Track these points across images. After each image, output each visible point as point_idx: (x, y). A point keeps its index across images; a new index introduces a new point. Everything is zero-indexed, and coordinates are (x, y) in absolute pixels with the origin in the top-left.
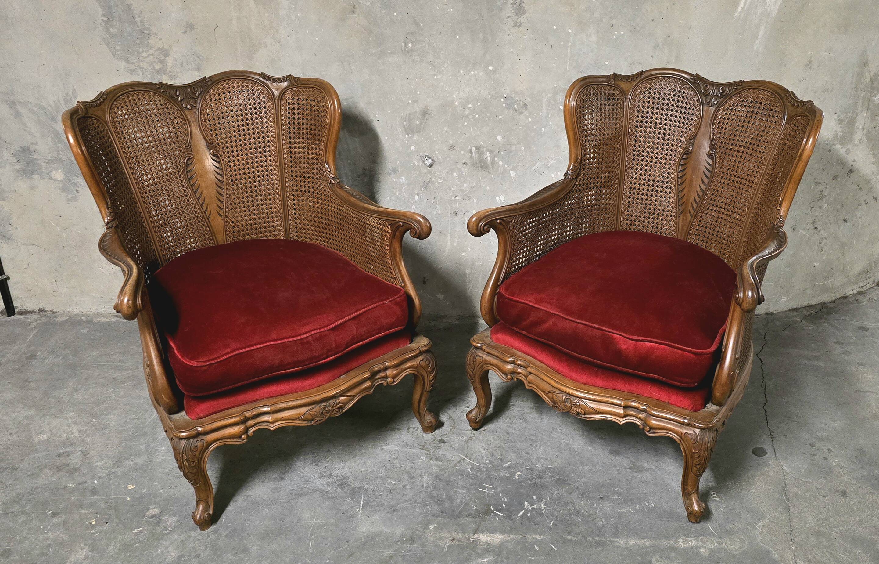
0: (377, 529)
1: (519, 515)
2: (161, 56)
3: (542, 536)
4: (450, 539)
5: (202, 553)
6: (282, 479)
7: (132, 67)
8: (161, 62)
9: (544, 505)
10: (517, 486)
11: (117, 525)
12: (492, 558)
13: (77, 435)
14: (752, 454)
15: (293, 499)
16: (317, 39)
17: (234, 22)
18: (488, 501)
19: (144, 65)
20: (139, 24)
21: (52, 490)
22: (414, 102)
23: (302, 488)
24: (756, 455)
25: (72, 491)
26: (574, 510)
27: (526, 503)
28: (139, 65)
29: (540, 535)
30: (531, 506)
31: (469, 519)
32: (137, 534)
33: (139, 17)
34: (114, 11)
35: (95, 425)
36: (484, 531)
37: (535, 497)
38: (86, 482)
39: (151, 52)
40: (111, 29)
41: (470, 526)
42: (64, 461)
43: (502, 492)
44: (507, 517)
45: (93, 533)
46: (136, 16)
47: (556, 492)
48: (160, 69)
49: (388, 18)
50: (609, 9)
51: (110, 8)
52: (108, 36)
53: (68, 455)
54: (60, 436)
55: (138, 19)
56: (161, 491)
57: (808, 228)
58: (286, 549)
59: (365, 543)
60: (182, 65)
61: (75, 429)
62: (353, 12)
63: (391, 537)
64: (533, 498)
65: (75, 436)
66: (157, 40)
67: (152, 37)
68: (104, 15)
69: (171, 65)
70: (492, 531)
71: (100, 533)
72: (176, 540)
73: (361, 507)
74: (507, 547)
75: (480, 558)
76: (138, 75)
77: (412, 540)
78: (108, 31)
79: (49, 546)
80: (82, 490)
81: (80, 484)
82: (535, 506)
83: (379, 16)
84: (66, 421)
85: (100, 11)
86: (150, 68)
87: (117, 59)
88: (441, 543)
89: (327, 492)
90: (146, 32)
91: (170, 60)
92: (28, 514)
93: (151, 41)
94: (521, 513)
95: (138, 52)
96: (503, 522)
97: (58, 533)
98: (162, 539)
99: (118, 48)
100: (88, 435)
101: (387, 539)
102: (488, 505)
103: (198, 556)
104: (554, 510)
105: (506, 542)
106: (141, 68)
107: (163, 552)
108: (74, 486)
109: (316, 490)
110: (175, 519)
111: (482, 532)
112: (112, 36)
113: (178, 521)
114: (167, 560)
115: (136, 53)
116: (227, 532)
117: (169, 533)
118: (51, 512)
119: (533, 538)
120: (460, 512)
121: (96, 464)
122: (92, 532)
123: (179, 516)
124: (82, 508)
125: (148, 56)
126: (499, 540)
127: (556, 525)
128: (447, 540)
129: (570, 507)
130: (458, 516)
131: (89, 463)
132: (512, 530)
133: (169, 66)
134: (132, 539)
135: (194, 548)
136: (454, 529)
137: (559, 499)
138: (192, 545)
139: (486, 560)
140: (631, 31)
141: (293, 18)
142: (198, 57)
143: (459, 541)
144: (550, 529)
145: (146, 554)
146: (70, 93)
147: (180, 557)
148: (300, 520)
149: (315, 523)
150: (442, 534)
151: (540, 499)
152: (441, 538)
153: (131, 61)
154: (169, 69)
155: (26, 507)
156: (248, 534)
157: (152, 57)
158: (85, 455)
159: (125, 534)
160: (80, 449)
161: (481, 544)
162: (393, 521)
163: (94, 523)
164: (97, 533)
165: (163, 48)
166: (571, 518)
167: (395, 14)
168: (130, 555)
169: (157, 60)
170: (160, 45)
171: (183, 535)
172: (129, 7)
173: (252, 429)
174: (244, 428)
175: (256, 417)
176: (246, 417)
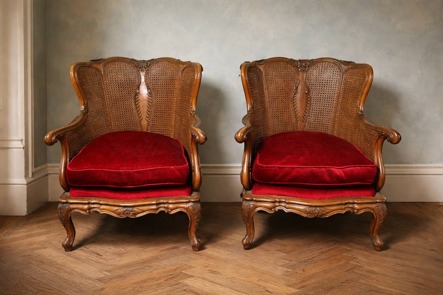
173: (92, 209)
174: (88, 207)
175: (94, 204)
176: (89, 202)
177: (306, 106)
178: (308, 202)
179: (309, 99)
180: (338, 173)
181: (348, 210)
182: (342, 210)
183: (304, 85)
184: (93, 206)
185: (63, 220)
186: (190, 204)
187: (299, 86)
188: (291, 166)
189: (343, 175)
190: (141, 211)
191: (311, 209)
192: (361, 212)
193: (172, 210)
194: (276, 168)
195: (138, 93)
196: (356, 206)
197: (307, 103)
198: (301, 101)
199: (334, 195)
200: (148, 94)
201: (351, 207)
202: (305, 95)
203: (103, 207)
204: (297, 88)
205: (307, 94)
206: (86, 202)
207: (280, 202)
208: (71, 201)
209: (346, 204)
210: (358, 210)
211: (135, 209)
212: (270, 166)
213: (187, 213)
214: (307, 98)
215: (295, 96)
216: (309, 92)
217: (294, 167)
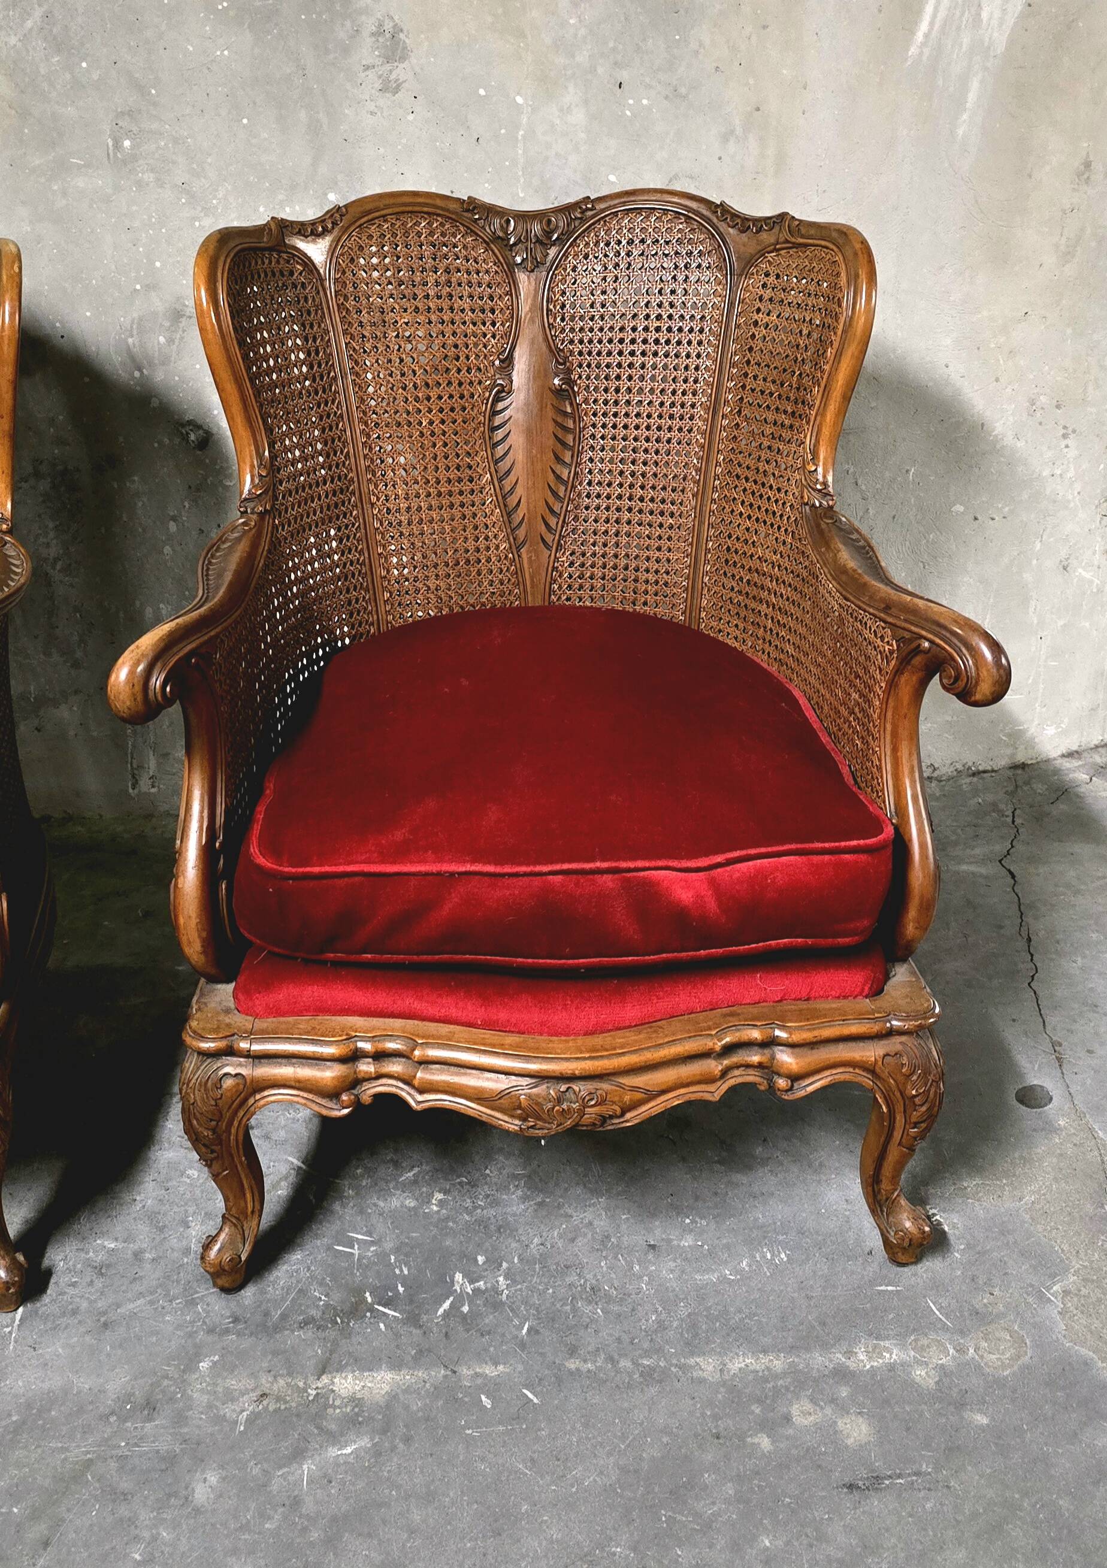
1: (441, 1311)
3: (501, 1368)
4: (254, 1395)
9: (506, 1278)
10: (435, 1231)
12: (365, 1442)
14: (1015, 1102)
18: (358, 1280)
22: (148, 288)
24: (1028, 1107)
26: (583, 1286)
27: (459, 1277)
29: (496, 1364)
30: (471, 1282)
31: (307, 1334)
36: (347, 1364)
37: (481, 1259)
41: (310, 1353)
43: (397, 1250)
44: (408, 1319)
47: (536, 1241)
49: (68, 76)
50: (611, 44)
57: (1096, 563)
63: (91, 1403)
64: (476, 1260)
70: (366, 1364)
74: (407, 1408)
75: (334, 1445)
77: (150, 1407)
82: (481, 1284)
83: (43, 72)
88: (228, 1410)
94: (446, 1305)
96: (397, 1335)
101: (81, 1410)
102: (359, 1292)
104: (532, 1289)
105: (407, 1391)
111: (340, 1369)
119: (477, 1375)
120: (284, 1317)
126: (386, 1388)
127: (537, 1332)
128: (246, 1398)
129: (572, 1278)
130: (277, 1329)
132: (422, 1356)
136: (265, 1365)
137: (543, 1259)
139: (348, 1450)
140: (666, 97)
143: (278, 1399)
144: (523, 1345)
150: (232, 1383)
151: (494, 1263)
152: (230, 1397)
161: (338, 1403)
162: (103, 1357)
166: (575, 1310)
167: (84, 65)
177: (558, 459)
178: (527, 1058)
179: (570, 424)
180: (685, 896)
181: (740, 1080)
182: (709, 1080)
183: (544, 348)
187: (516, 354)
188: (434, 868)
189: (712, 905)
191: (541, 1090)
192: (810, 1089)
194: (357, 879)
196: (786, 1058)
197: (564, 444)
198: (530, 434)
199: (665, 1004)
201: (760, 1066)
202: (549, 398)
204: (508, 362)
205: (558, 392)
207: (379, 1056)
209: (729, 1049)
210: (795, 1078)
212: (316, 870)
214: (559, 420)
215: (500, 406)
216: (570, 382)
217: (452, 874)
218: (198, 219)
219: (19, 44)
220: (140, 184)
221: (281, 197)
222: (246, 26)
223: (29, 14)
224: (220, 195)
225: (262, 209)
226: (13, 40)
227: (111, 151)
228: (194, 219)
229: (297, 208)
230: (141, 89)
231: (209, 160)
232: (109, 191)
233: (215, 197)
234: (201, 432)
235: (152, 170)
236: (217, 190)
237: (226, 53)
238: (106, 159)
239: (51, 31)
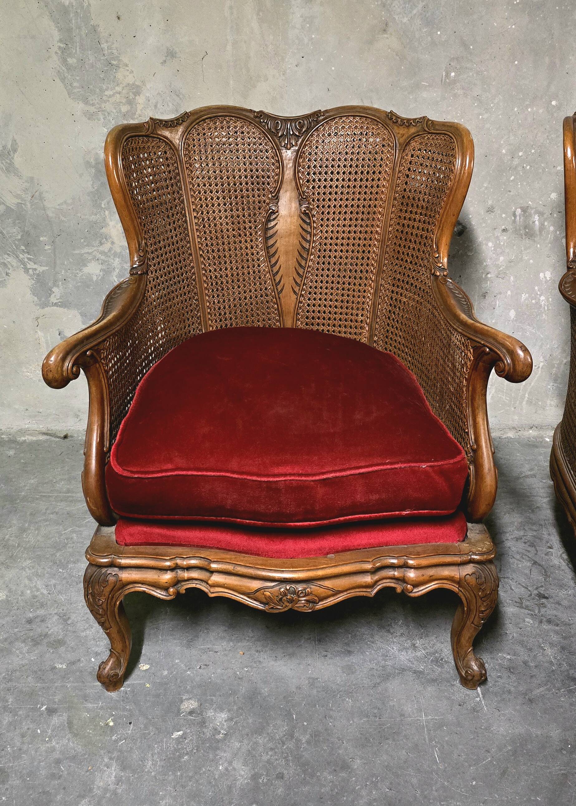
0: (520, 730)
2: (131, 94)
5: (285, 772)
6: (350, 653)
7: (92, 109)
8: (130, 102)
11: (146, 727)
13: (45, 592)
15: (378, 684)
16: (333, 68)
17: (229, 48)
19: (108, 107)
20: (106, 52)
21: (36, 672)
23: (383, 667)
25: (65, 675)
28: (100, 107)
32: (179, 740)
33: (107, 42)
34: (75, 35)
35: (65, 578)
38: (79, 660)
39: (118, 89)
40: (68, 60)
42: (39, 630)
45: (116, 741)
46: (103, 41)
48: (127, 112)
49: (429, 38)
51: (70, 30)
52: (64, 68)
53: (42, 621)
54: (22, 594)
55: (104, 46)
56: (188, 673)
58: (405, 762)
59: (515, 753)
60: (156, 106)
61: (40, 584)
62: (385, 30)
65: (42, 594)
66: (128, 73)
67: (121, 69)
68: (60, 41)
69: (142, 106)
71: (125, 739)
72: (239, 749)
73: (481, 696)
76: (99, 120)
78: (64, 61)
79: (58, 762)
80: (78, 673)
81: (73, 663)
83: (417, 36)
84: (24, 573)
85: (57, 35)
86: (114, 111)
87: (73, 99)
89: (421, 672)
90: (114, 62)
91: (141, 100)
92: (14, 712)
93: (119, 75)
95: (101, 90)
97: (65, 741)
98: (217, 748)
99: (75, 84)
100: (60, 592)
103: (280, 776)
106: (103, 111)
107: (226, 769)
108: (64, 667)
109: (404, 670)
110: (224, 716)
112: (69, 68)
113: (230, 719)
114: (238, 783)
115: (98, 90)
116: (308, 737)
117: (224, 739)
118: (44, 707)
121: (83, 634)
122: (114, 738)
123: (229, 711)
124: (86, 701)
125: (113, 95)
131: (74, 632)
133: (139, 107)
134: (176, 750)
135: (268, 762)
138: (265, 758)
141: (306, 40)
142: (178, 96)
145: (204, 773)
146: (9, 146)
147: (255, 777)
148: (402, 715)
149: (427, 721)
153: (91, 102)
154: (139, 112)
155: (7, 701)
156: (339, 739)
157: (118, 95)
158: (66, 621)
159: (162, 741)
160: (56, 611)
163: (111, 724)
164: (121, 740)
165: (133, 84)
167: (439, 33)
168: (181, 775)
169: (124, 101)
170: (130, 79)
171: (246, 741)
172: (94, 29)
173: (183, 583)
174: (171, 579)
175: (189, 568)
176: (177, 564)
184: (186, 575)
185: (100, 615)
186: (469, 569)
190: (331, 592)
193: (416, 585)
195: (273, 212)
200: (302, 215)
203: (216, 578)
206: (168, 564)
208: (124, 562)
211: (313, 588)
213: (460, 594)
218: (482, 115)
219: (408, 22)
220: (455, 96)
221: (528, 103)
222: (527, 12)
223: (416, 6)
224: (496, 101)
225: (516, 109)
226: (405, 20)
227: (443, 78)
228: (480, 114)
229: (535, 109)
230: (465, 45)
231: (494, 83)
232: (438, 99)
233: (493, 103)
234: (460, 227)
235: (463, 89)
236: (495, 99)
237: (513, 27)
238: (440, 82)
239: (426, 15)
